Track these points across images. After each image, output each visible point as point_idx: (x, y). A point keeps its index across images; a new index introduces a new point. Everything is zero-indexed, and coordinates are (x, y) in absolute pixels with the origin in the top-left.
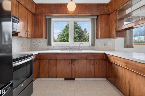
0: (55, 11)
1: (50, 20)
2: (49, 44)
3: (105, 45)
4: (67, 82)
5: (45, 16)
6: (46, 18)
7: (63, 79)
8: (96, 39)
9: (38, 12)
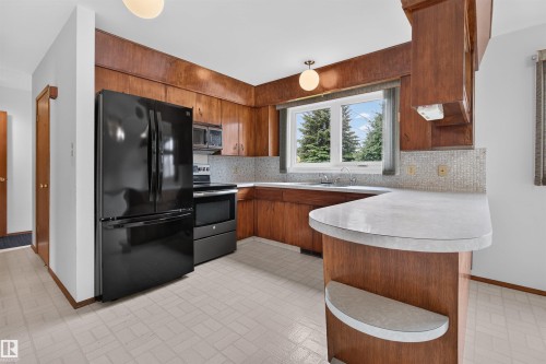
0: (288, 93)
1: (285, 111)
2: (283, 168)
3: (441, 170)
4: (303, 255)
5: (275, 106)
6: (277, 108)
7: (298, 249)
8: (401, 149)
9: (260, 102)
